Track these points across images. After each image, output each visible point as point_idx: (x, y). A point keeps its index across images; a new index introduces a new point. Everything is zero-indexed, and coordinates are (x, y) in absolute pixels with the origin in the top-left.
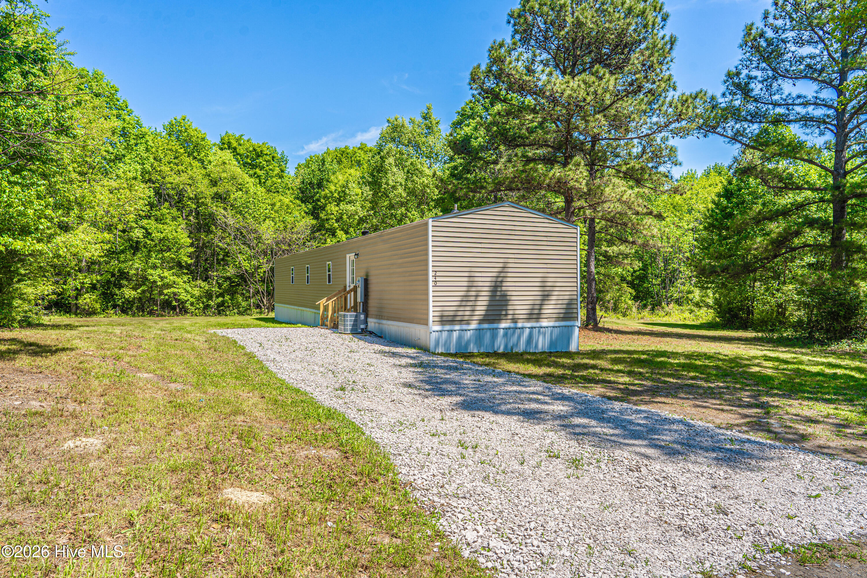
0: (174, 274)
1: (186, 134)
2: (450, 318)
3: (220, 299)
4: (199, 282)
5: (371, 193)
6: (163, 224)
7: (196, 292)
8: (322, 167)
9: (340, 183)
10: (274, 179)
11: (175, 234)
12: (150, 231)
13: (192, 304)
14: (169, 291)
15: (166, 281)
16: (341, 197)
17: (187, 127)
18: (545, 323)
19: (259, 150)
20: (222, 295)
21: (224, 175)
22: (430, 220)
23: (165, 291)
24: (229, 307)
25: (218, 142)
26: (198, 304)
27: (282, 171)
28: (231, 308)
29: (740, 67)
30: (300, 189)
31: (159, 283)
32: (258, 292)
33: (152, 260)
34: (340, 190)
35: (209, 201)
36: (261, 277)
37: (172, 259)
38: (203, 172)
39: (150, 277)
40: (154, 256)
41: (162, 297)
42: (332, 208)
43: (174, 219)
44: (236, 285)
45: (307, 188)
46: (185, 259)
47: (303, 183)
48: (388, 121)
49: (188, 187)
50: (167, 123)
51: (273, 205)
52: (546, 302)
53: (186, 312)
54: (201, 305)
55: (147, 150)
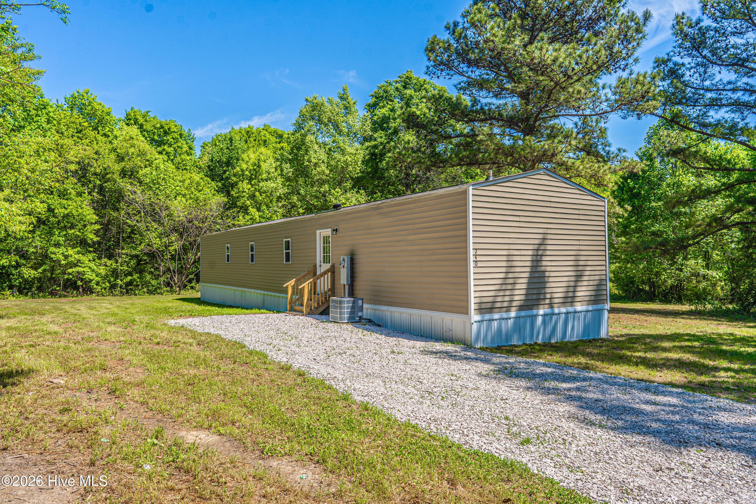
0: (78, 253)
1: (90, 107)
2: (489, 305)
3: (129, 278)
4: (105, 260)
5: (292, 170)
6: (67, 199)
7: (102, 271)
8: (231, 146)
9: (251, 162)
10: (183, 156)
11: (80, 211)
12: (53, 207)
13: (98, 283)
14: (74, 270)
15: (70, 259)
16: (252, 174)
17: (91, 100)
18: (579, 307)
19: (166, 128)
20: (130, 274)
21: (132, 150)
22: (471, 188)
23: (70, 271)
24: (138, 286)
25: (123, 117)
26: (104, 283)
27: (190, 148)
28: (140, 287)
29: (672, 54)
30: (209, 167)
31: (63, 262)
32: (169, 269)
33: (55, 238)
34: (251, 168)
35: (116, 176)
36: (172, 255)
37: (77, 236)
38: (109, 146)
39: (53, 256)
40: (57, 233)
41: (66, 277)
42: (245, 186)
43: (80, 194)
44: (144, 264)
45: (216, 166)
46: (92, 236)
47: (212, 161)
48: (307, 100)
49: (94, 161)
50: (68, 96)
51: (183, 181)
52: (580, 284)
53: (92, 292)
54: (107, 284)
55: (49, 122)
